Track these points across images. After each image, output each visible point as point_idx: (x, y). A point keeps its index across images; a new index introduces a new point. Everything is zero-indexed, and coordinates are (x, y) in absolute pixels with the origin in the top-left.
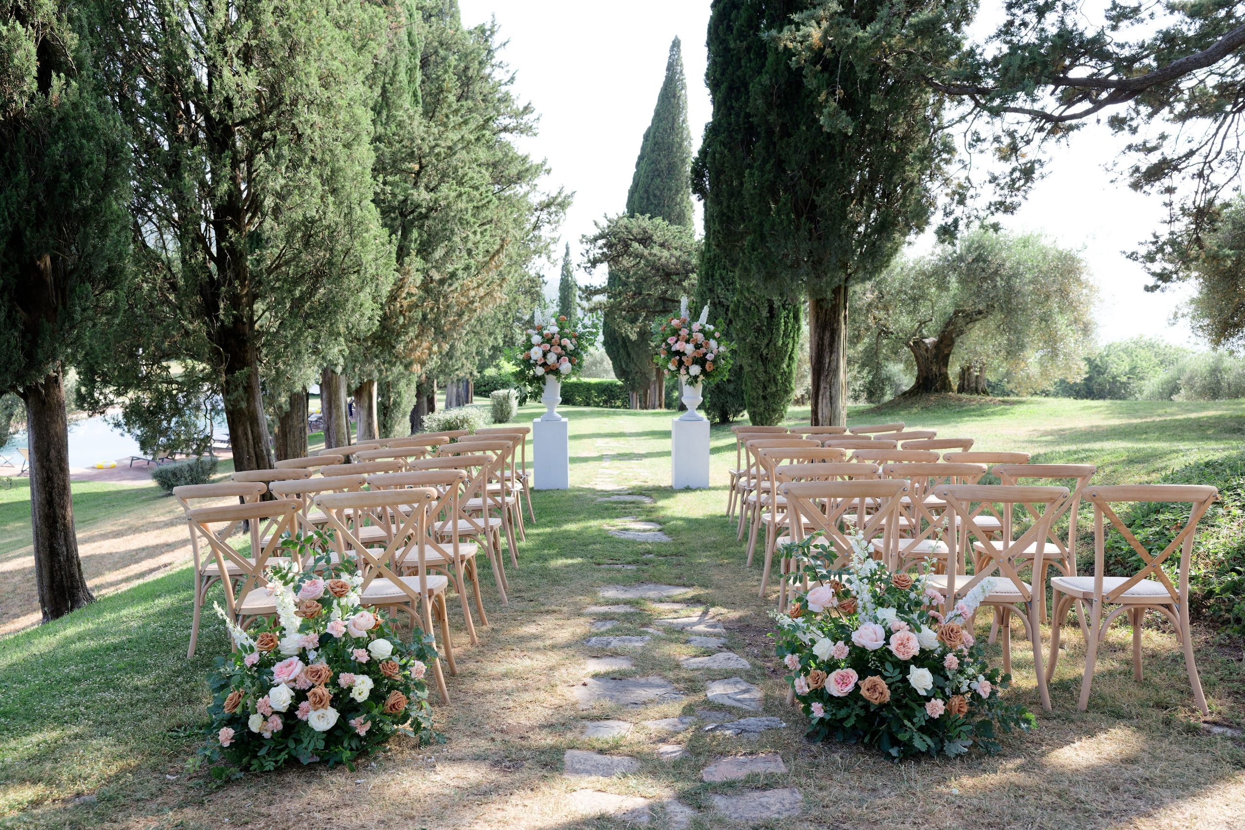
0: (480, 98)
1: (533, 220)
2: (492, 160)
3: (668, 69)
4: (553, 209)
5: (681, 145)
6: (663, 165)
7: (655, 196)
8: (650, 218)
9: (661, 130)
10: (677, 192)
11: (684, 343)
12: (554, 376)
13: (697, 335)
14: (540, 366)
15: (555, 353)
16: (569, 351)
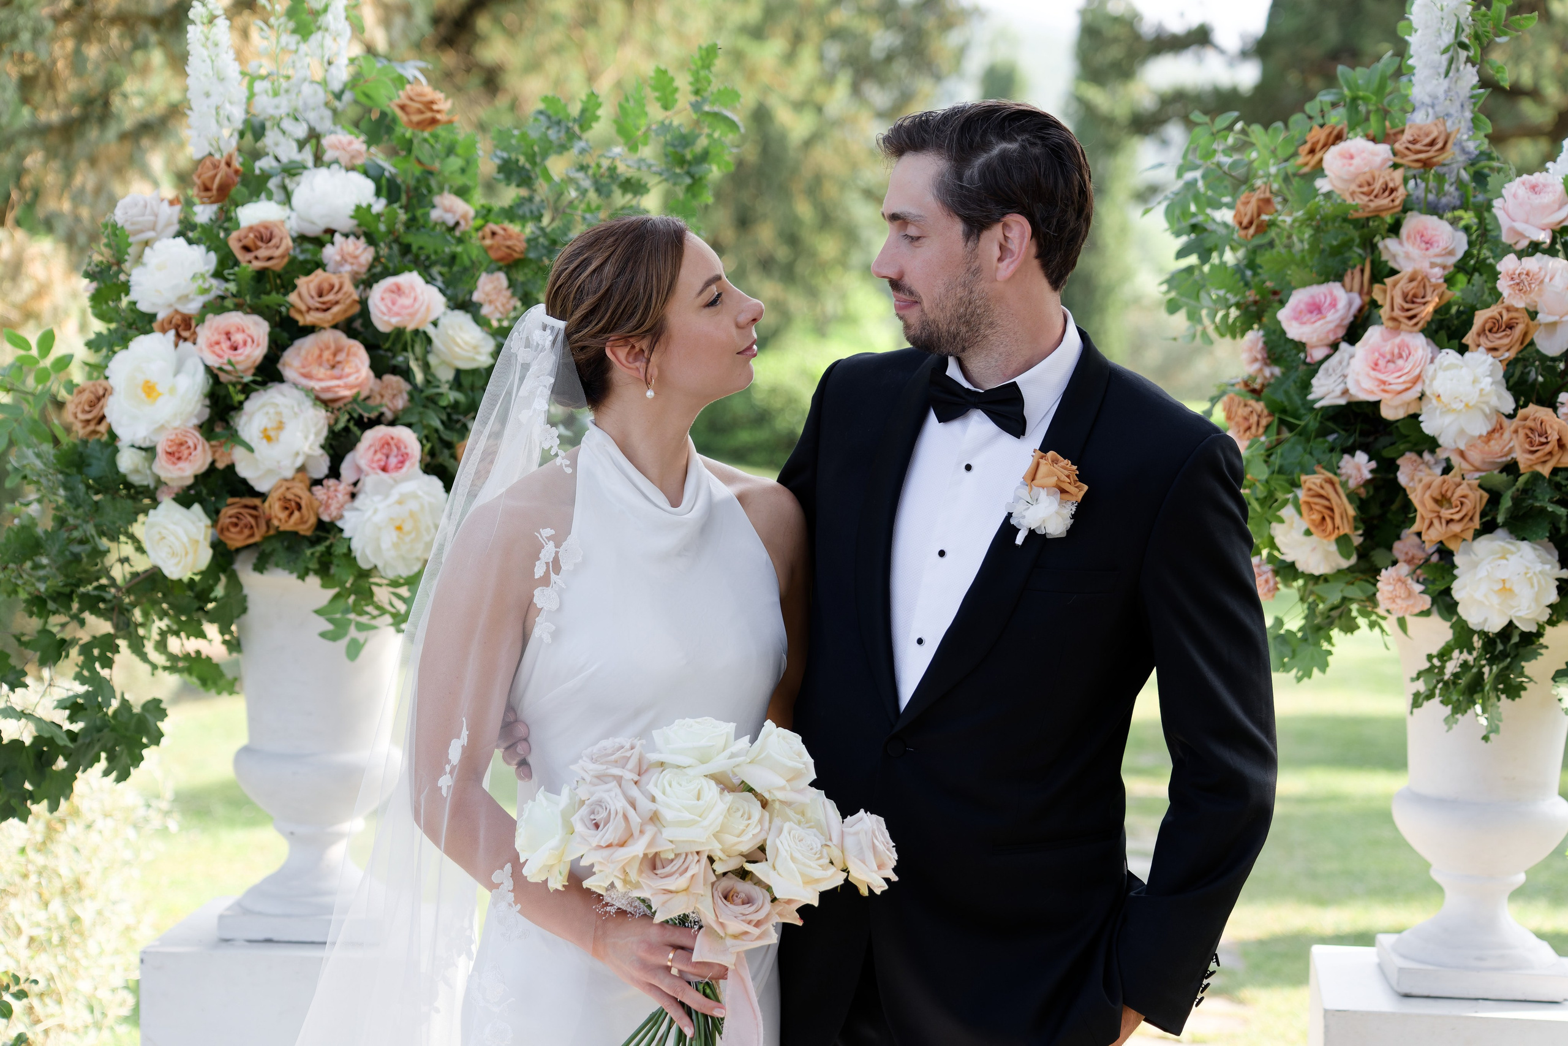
11: (1419, 344)
12: (314, 581)
13: (1520, 283)
14: (185, 499)
15: (308, 391)
16: (445, 375)
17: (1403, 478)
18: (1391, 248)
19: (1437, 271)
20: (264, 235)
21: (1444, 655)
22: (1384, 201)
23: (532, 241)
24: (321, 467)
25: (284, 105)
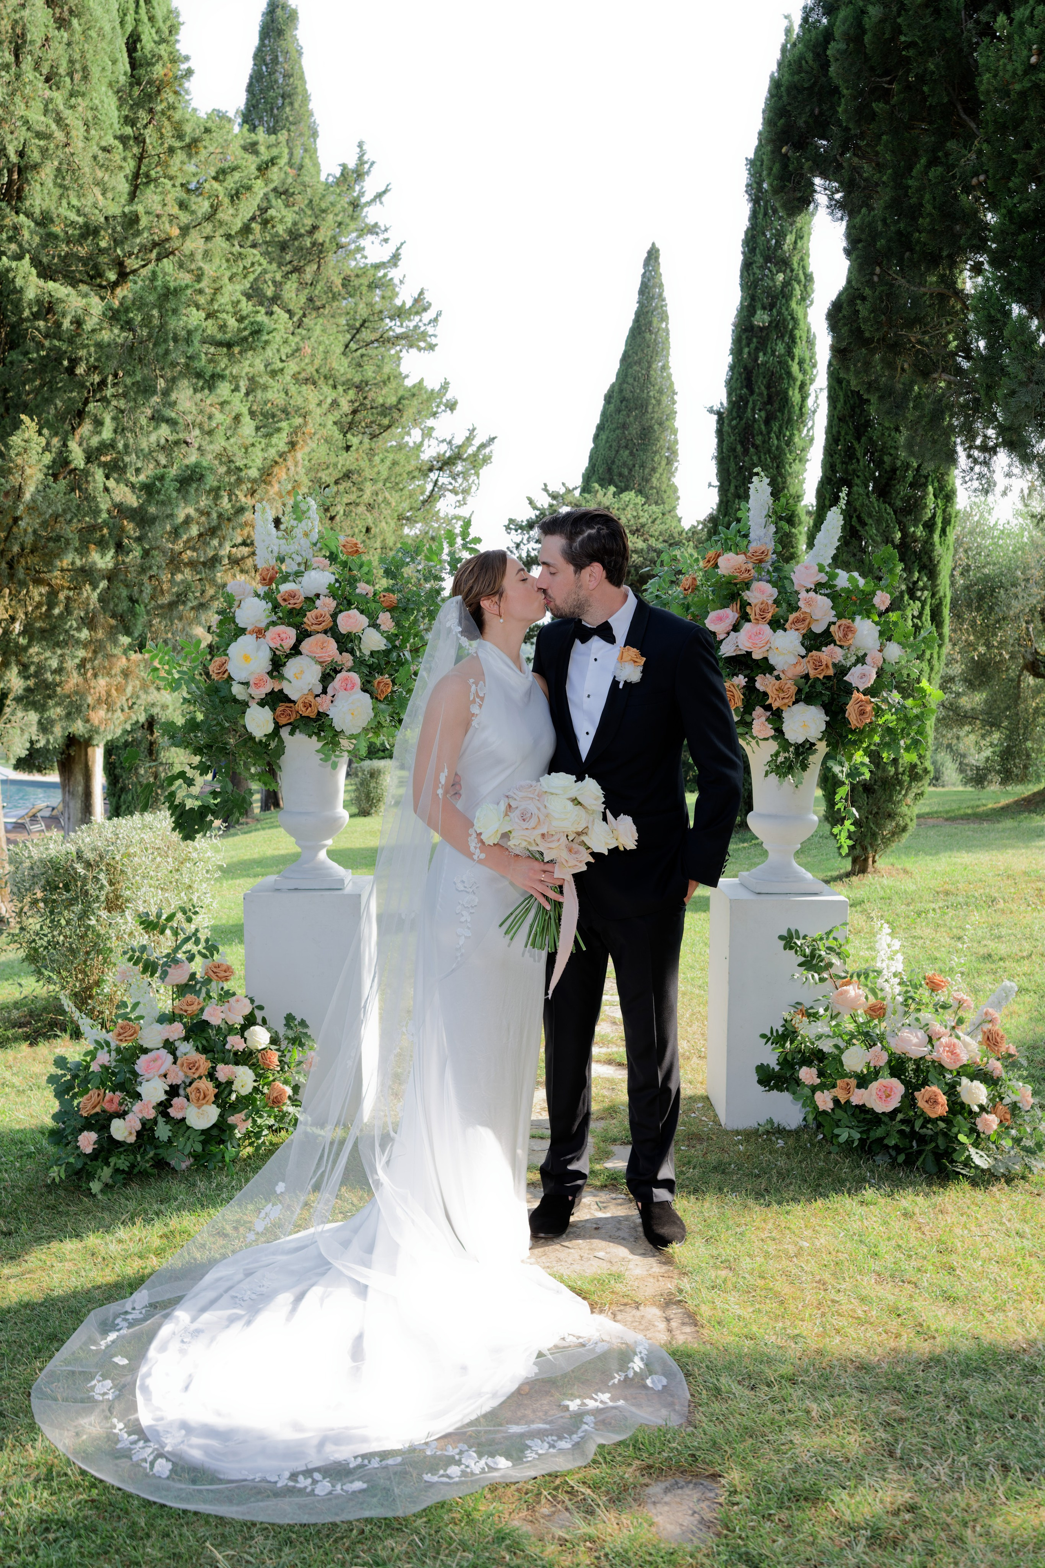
0: (338, 282)
1: (429, 487)
2: (357, 379)
3: (641, 292)
4: (459, 467)
5: (659, 402)
6: (634, 430)
7: (620, 475)
8: (614, 495)
9: (630, 380)
10: (654, 470)
11: (767, 628)
12: (314, 738)
13: (809, 603)
14: (262, 703)
15: (313, 658)
16: (368, 653)
17: (758, 685)
18: (747, 595)
19: (770, 602)
20: (292, 595)
21: (777, 754)
22: (746, 575)
23: (399, 600)
24: (319, 689)
25: (293, 547)
